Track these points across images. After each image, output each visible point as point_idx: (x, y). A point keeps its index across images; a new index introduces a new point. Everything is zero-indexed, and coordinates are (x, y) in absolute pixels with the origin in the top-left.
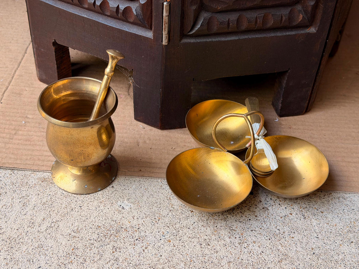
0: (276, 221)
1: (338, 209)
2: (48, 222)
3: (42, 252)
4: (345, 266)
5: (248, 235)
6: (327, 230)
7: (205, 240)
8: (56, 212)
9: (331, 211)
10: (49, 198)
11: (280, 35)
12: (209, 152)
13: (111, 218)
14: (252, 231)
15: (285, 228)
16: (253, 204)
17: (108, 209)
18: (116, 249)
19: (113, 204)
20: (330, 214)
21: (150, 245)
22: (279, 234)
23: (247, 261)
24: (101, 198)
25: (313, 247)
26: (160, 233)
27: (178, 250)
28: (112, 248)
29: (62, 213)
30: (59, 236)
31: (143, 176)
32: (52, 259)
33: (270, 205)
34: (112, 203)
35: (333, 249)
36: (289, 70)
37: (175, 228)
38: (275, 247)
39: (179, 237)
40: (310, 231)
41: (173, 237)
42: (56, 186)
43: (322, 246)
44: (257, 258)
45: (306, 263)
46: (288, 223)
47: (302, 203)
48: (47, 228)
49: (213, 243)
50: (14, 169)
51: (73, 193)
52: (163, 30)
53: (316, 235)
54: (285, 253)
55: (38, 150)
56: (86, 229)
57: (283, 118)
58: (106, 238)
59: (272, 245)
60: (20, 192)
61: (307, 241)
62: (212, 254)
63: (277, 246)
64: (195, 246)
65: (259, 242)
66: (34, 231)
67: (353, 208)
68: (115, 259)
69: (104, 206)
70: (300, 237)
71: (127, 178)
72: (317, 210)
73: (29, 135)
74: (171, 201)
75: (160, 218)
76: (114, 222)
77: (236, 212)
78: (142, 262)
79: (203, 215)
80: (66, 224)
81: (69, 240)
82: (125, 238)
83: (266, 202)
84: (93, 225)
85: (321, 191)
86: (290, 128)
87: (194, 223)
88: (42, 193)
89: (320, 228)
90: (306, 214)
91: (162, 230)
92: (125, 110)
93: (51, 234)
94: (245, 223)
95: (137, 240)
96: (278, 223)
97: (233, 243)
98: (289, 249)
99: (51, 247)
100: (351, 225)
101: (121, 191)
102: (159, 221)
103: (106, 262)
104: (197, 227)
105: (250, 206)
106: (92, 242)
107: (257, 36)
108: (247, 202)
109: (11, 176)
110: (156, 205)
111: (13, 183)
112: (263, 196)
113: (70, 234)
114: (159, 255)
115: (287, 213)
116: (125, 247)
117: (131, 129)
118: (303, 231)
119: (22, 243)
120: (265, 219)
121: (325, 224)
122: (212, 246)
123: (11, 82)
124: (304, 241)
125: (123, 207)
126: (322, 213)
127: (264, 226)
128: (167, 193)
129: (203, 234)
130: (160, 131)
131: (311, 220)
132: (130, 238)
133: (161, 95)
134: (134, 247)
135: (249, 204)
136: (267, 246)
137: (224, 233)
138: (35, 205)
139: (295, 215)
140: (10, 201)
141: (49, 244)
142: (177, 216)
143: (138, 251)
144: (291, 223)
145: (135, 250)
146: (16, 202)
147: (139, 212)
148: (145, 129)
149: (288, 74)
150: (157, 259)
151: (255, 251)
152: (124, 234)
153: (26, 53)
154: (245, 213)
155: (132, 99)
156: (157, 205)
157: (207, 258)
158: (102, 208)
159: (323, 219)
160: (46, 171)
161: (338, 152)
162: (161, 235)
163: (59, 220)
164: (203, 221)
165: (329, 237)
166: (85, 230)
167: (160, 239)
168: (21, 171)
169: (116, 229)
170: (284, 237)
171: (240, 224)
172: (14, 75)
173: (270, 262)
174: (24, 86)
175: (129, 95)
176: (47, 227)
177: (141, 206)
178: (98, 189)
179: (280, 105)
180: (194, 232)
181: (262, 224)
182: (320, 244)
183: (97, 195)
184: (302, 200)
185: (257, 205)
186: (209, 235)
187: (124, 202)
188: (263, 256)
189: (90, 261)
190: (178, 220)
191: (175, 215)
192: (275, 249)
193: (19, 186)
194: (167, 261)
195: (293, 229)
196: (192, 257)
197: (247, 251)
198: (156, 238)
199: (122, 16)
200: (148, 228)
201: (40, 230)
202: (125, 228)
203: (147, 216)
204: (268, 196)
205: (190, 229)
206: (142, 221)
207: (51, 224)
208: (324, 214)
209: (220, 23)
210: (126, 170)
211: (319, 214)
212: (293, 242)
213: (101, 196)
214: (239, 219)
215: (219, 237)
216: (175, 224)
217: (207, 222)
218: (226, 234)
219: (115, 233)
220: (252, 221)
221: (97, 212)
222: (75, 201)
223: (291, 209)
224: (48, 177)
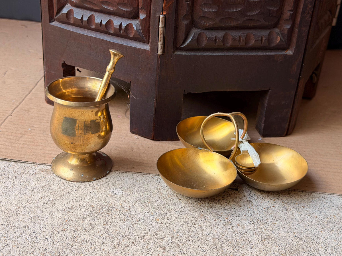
0: (259, 210)
1: (319, 206)
2: (45, 200)
3: (38, 221)
4: (326, 247)
5: (233, 219)
6: (308, 220)
7: (192, 220)
8: (53, 193)
9: (312, 206)
10: (48, 183)
11: (261, 54)
12: (197, 153)
13: (104, 200)
14: (236, 216)
15: (267, 216)
16: (238, 198)
17: (102, 193)
18: (107, 223)
19: (106, 191)
20: (311, 208)
21: (139, 221)
22: (262, 220)
23: (231, 238)
25: (294, 231)
26: (150, 213)
27: (165, 226)
28: (103, 222)
29: (58, 195)
30: (54, 211)
31: (135, 172)
32: (47, 227)
33: (253, 199)
35: (314, 234)
36: (270, 90)
37: (164, 210)
38: (258, 229)
39: (167, 217)
40: (292, 220)
41: (161, 217)
42: (55, 176)
43: (304, 231)
44: (241, 237)
45: (288, 243)
46: (271, 213)
47: (284, 199)
48: (44, 204)
49: (199, 223)
50: (17, 161)
51: (70, 181)
52: (159, 40)
53: (298, 223)
54: (268, 235)
55: (40, 149)
56: (80, 207)
57: (266, 138)
58: (98, 214)
59: (256, 228)
60: (21, 178)
61: (289, 227)
62: (198, 231)
63: (260, 229)
64: (182, 224)
66: (32, 206)
67: (332, 205)
68: (105, 230)
69: (98, 191)
70: (283, 224)
71: (121, 173)
72: (299, 205)
73: (34, 139)
74: (160, 191)
75: (149, 203)
76: (107, 203)
77: (222, 203)
78: (131, 233)
79: (191, 203)
80: (61, 202)
81: (63, 214)
82: (116, 215)
83: (250, 197)
84: (87, 204)
85: (302, 191)
87: (182, 208)
88: (41, 180)
89: (302, 218)
90: (288, 208)
91: (151, 211)
93: (47, 209)
94: (230, 211)
95: (127, 217)
96: (261, 212)
97: (218, 224)
98: (272, 232)
99: (46, 218)
100: (331, 218)
101: (114, 182)
102: (149, 205)
103: (97, 232)
104: (184, 211)
105: (235, 199)
106: (85, 216)
107: (240, 54)
108: (232, 195)
109: (14, 166)
110: (146, 193)
111: (16, 171)
112: (247, 192)
113: (65, 210)
114: (148, 229)
115: (270, 205)
116: (115, 222)
117: (126, 139)
118: (285, 219)
119: (19, 214)
120: (249, 209)
121: (306, 215)
122: (198, 225)
123: (21, 103)
124: (287, 227)
125: (115, 193)
126: (304, 207)
127: (248, 213)
129: (190, 216)
130: (152, 142)
131: (292, 212)
132: (121, 215)
133: (154, 104)
134: (124, 222)
135: (234, 197)
136: (251, 229)
137: (210, 217)
138: (34, 188)
139: (278, 207)
140: (12, 184)
141: (45, 216)
142: (166, 202)
143: (128, 225)
144: (273, 213)
145: (125, 224)
146: (17, 184)
147: (130, 197)
148: (139, 140)
149: (269, 94)
150: (145, 232)
151: (239, 232)
152: (115, 212)
153: (37, 85)
154: (230, 203)
155: (128, 119)
156: (148, 193)
157: (193, 234)
158: (96, 193)
159: (304, 212)
160: (46, 164)
161: (317, 164)
162: (150, 215)
163: (55, 199)
164: (190, 207)
165: (310, 225)
167: (149, 217)
168: (24, 164)
169: (108, 209)
170: (267, 223)
171: (225, 211)
172: (24, 98)
173: (254, 240)
174: (33, 106)
175: (126, 116)
177: (132, 193)
178: (93, 178)
179: (263, 125)
180: (182, 214)
181: (246, 212)
182: (301, 229)
183: (92, 184)
185: (241, 198)
186: (195, 217)
187: (117, 190)
188: (247, 235)
189: (82, 230)
190: (167, 205)
191: (164, 202)
192: (258, 231)
193: (21, 173)
194: (155, 234)
195: (276, 218)
196: (179, 232)
197: (231, 231)
198: (145, 217)
199: (124, 33)
200: (138, 209)
201: (37, 206)
202: (117, 208)
203: (138, 201)
204: (253, 192)
205: (178, 212)
206: (133, 204)
207: (48, 202)
208: (305, 208)
209: (208, 38)
210: (120, 167)
211: (300, 208)
212: (276, 227)
213: (95, 184)
214: (225, 208)
215: (205, 220)
216: (164, 208)
217: (194, 208)
218: (212, 217)
219: (107, 211)
220: (236, 209)
221: (91, 196)
222: (71, 186)
223: (274, 203)
224: (48, 169)
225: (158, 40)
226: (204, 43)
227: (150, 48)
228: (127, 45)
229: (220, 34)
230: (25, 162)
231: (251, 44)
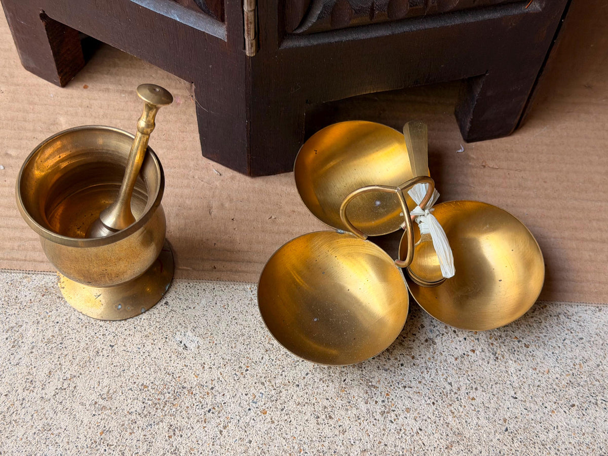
0: (446, 365)
1: (555, 339)
2: (57, 380)
3: (51, 439)
4: (557, 452)
5: (398, 396)
6: (533, 381)
7: (325, 407)
8: (70, 357)
9: (542, 342)
10: (57, 329)
13: (165, 369)
15: (461, 379)
16: (409, 334)
17: (160, 349)
18: (175, 431)
19: (167, 340)
20: (541, 349)
21: (232, 420)
22: (450, 393)
23: (393, 449)
24: (147, 327)
25: (506, 416)
26: (249, 396)
27: (278, 429)
28: (167, 429)
29: (80, 360)
30: (77, 407)
31: (218, 279)
33: (438, 333)
35: (539, 420)
36: (486, 74)
37: (274, 385)
38: (442, 418)
39: (281, 404)
40: (504, 385)
41: (269, 404)
43: (521, 414)
44: (410, 442)
45: (491, 449)
46: (467, 369)
48: (57, 391)
49: (339, 414)
51: (98, 319)
53: (512, 393)
54: (458, 431)
56: (123, 391)
57: (473, 144)
58: (157, 409)
59: (438, 415)
60: (5, 318)
61: (496, 404)
62: (336, 435)
63: (445, 417)
64: (307, 420)
65: (416, 410)
66: (35, 398)
67: (580, 335)
68: (172, 450)
69: (152, 344)
70: (486, 397)
71: (192, 285)
72: (519, 342)
75: (248, 367)
76: (171, 377)
80: (88, 381)
81: (94, 415)
82: (190, 407)
83: (432, 327)
84: (135, 383)
86: (484, 167)
87: (307, 374)
88: (44, 320)
89: (521, 379)
90: (499, 352)
91: (253, 390)
92: (185, 133)
93: (63, 403)
94: (394, 373)
96: (450, 371)
97: (371, 412)
98: (466, 422)
99: (65, 430)
100: (574, 371)
101: (181, 312)
102: (247, 372)
104: (311, 382)
105: (404, 338)
106: (133, 417)
107: (427, 26)
110: (241, 339)
113: (96, 403)
114: (247, 440)
115: (467, 349)
116: (189, 426)
117: (197, 177)
118: (492, 385)
119: (15, 421)
120: (428, 363)
121: (530, 369)
122: (336, 420)
124: (493, 405)
125: (184, 345)
126: (528, 347)
127: (426, 376)
129: (321, 396)
130: (248, 179)
131: (506, 363)
132: (198, 407)
133: (247, 128)
134: (205, 425)
136: (429, 418)
137: (357, 392)
138: (34, 344)
139: (481, 353)
141: (62, 423)
142: (278, 362)
143: (212, 434)
144: (472, 370)
145: (206, 432)
147: (212, 355)
148: (222, 177)
149: (484, 80)
150: (243, 448)
151: (408, 428)
152: (187, 400)
154: (395, 351)
156: (244, 340)
157: (326, 444)
158: (149, 348)
159: (527, 360)
160: (48, 273)
161: (565, 218)
162: (251, 401)
163: (75, 374)
164: (322, 370)
165: (535, 396)
166: (121, 394)
167: (248, 408)
168: (5, 275)
170: (459, 397)
171: (385, 374)
173: (433, 449)
176: (57, 389)
177: (215, 342)
178: (141, 311)
179: (469, 125)
180: (307, 393)
181: (422, 373)
182: (518, 409)
183: (140, 323)
186: (332, 398)
187: (187, 334)
188: (421, 437)
189: (132, 455)
190: (280, 370)
191: (274, 360)
192: (442, 422)
193: (3, 304)
194: (259, 452)
195: (475, 382)
196: (302, 443)
197: (394, 427)
198: (242, 407)
200: (227, 387)
201: (44, 396)
202: (189, 387)
203: (227, 362)
205: (300, 386)
206: (219, 373)
207: (63, 383)
208: (530, 349)
209: (356, 11)
210: (189, 268)
211: (522, 351)
212: (473, 408)
213: (146, 323)
214: (384, 365)
215: (349, 402)
216: (275, 378)
217: (330, 372)
218: (361, 395)
219: (172, 400)
220: (406, 367)
221: (141, 357)
222: (102, 334)
223: (474, 340)
224: (52, 285)
227: (228, 36)
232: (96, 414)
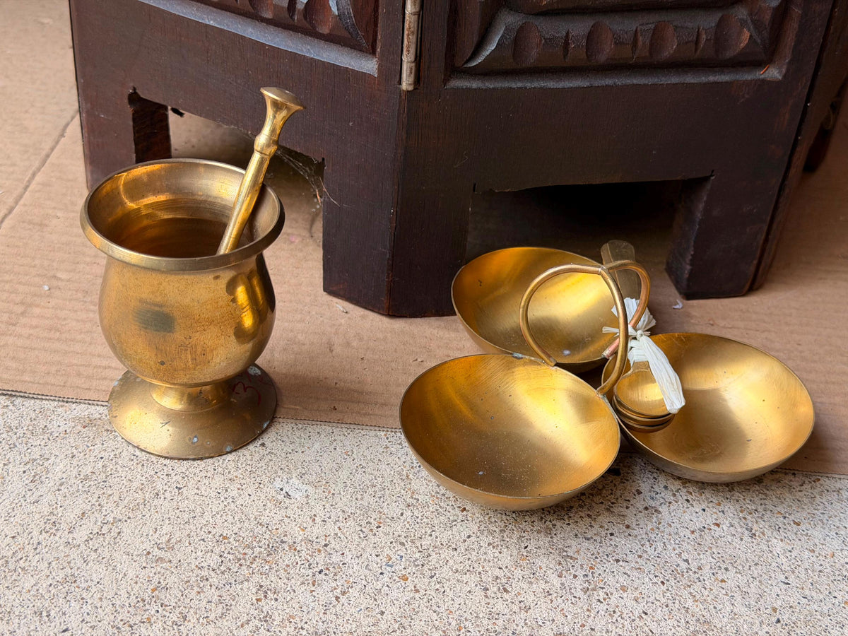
0: (679, 539)
1: (838, 518)
2: (92, 523)
3: (74, 593)
5: (607, 571)
6: (811, 565)
7: (497, 578)
8: (116, 498)
9: (820, 520)
10: (100, 465)
11: (692, 81)
12: (509, 367)
13: (256, 519)
14: (618, 561)
15: (701, 556)
16: (620, 499)
18: (266, 593)
19: (262, 486)
20: (819, 528)
21: (354, 585)
22: (687, 572)
23: (605, 634)
24: (233, 469)
25: (775, 605)
26: (381, 557)
27: (425, 600)
28: (254, 590)
29: (130, 502)
30: (119, 557)
31: (340, 422)
32: (100, 610)
33: (662, 501)
34: (260, 483)
35: (826, 611)
36: (712, 176)
37: (419, 547)
38: (677, 602)
39: (429, 569)
40: (768, 567)
41: (412, 569)
42: (120, 439)
43: (799, 603)
44: (630, 628)
46: (711, 545)
47: (744, 499)
49: (515, 587)
50: (13, 393)
51: (161, 456)
52: (405, 50)
53: (783, 578)
54: (703, 618)
55: (78, 353)
56: (192, 542)
57: (695, 302)
58: (241, 565)
59: (670, 597)
60: (26, 449)
61: (759, 590)
62: (515, 612)
63: (682, 600)
64: (470, 592)
66: (56, 543)
68: (261, 616)
69: (239, 489)
70: (742, 581)
71: (301, 426)
72: (785, 518)
73: (59, 319)
74: (410, 483)
75: (380, 523)
76: (265, 528)
77: (576, 515)
78: (333, 625)
79: (493, 520)
80: (139, 528)
81: (145, 568)
82: (291, 566)
83: (653, 494)
84: (210, 532)
85: (792, 472)
86: (712, 325)
87: (469, 537)
88: (82, 454)
89: (794, 561)
90: (755, 527)
91: (387, 551)
92: (300, 270)
93: (99, 551)
94: (600, 543)
95: (320, 572)
96: (685, 546)
97: (567, 588)
98: (715, 608)
99: (98, 583)
101: (284, 455)
102: (379, 529)
103: (239, 624)
104: (475, 546)
105: (613, 503)
106: (205, 573)
107: (635, 82)
108: (604, 492)
109: (6, 410)
110: (371, 491)
111: (10, 428)
112: (644, 479)
113: (149, 553)
114: (377, 610)
115: (708, 522)
116: (288, 589)
117: (314, 313)
118: (750, 566)
119: (23, 569)
120: (650, 535)
121: (806, 551)
122: (513, 593)
123: (21, 197)
124: (753, 590)
125: (286, 492)
126: (798, 524)
127: (648, 550)
128: (400, 463)
129: (491, 564)
130: (385, 320)
131: (768, 541)
132: (303, 566)
133: (391, 223)
134: (312, 589)
135: (609, 497)
136: (657, 600)
137: (546, 563)
138: (63, 480)
139: (729, 527)
141: (94, 575)
142: (425, 520)
143: (323, 600)
144: (718, 546)
145: (315, 597)
146: (15, 471)
147: (327, 506)
148: (348, 315)
149: (708, 186)
150: (371, 620)
151: (626, 611)
152: (287, 557)
153: (62, 135)
154: (600, 519)
155: (319, 246)
156: (375, 492)
157: (500, 622)
158: (234, 493)
159: (800, 540)
160: (95, 403)
161: (834, 383)
162: (384, 564)
163: (121, 517)
164: (491, 533)
165: (817, 582)
166: (188, 544)
167: (380, 571)
168: (33, 401)
169: (268, 545)
170: (701, 578)
171: (586, 544)
172: (30, 182)
174: (55, 208)
175: (312, 237)
176: (91, 533)
177: (332, 492)
178: (226, 447)
179: (688, 267)
180: (469, 559)
181: (642, 546)
182: (794, 597)
183: (223, 463)
184: (744, 494)
185: (629, 501)
186: (507, 567)
187: (291, 481)
188: (646, 622)
189: (198, 619)
190: (428, 529)
191: (420, 518)
192: (677, 606)
193: (24, 433)
194: (396, 626)
195: (724, 561)
196: (463, 619)
197: (605, 608)
198: (371, 570)
199: (304, 21)
200: (349, 545)
201: (70, 541)
202: (291, 542)
203: (349, 516)
204: (660, 479)
205: (458, 550)
206: (336, 527)
207: (102, 527)
208: (802, 527)
209: (545, 41)
210: (298, 407)
211: (790, 528)
212: (724, 592)
213: (231, 466)
214: (585, 533)
215: (534, 574)
216: (421, 538)
217: (503, 536)
218: (551, 566)
219: (265, 555)
220: (617, 537)
221: (221, 503)
222: (165, 474)
223: (718, 512)
224: (99, 416)
225: (402, 48)
226: (533, 55)
227: (379, 69)
228: (312, 56)
229: (579, 28)
230: (35, 396)
231: (665, 54)
232: (148, 566)
